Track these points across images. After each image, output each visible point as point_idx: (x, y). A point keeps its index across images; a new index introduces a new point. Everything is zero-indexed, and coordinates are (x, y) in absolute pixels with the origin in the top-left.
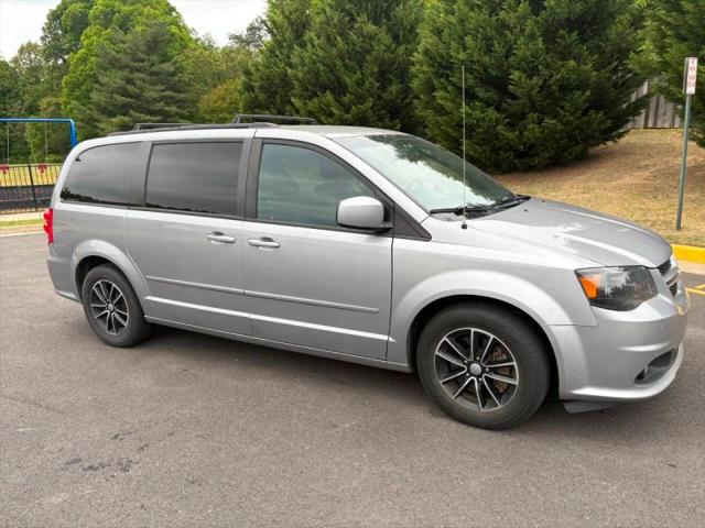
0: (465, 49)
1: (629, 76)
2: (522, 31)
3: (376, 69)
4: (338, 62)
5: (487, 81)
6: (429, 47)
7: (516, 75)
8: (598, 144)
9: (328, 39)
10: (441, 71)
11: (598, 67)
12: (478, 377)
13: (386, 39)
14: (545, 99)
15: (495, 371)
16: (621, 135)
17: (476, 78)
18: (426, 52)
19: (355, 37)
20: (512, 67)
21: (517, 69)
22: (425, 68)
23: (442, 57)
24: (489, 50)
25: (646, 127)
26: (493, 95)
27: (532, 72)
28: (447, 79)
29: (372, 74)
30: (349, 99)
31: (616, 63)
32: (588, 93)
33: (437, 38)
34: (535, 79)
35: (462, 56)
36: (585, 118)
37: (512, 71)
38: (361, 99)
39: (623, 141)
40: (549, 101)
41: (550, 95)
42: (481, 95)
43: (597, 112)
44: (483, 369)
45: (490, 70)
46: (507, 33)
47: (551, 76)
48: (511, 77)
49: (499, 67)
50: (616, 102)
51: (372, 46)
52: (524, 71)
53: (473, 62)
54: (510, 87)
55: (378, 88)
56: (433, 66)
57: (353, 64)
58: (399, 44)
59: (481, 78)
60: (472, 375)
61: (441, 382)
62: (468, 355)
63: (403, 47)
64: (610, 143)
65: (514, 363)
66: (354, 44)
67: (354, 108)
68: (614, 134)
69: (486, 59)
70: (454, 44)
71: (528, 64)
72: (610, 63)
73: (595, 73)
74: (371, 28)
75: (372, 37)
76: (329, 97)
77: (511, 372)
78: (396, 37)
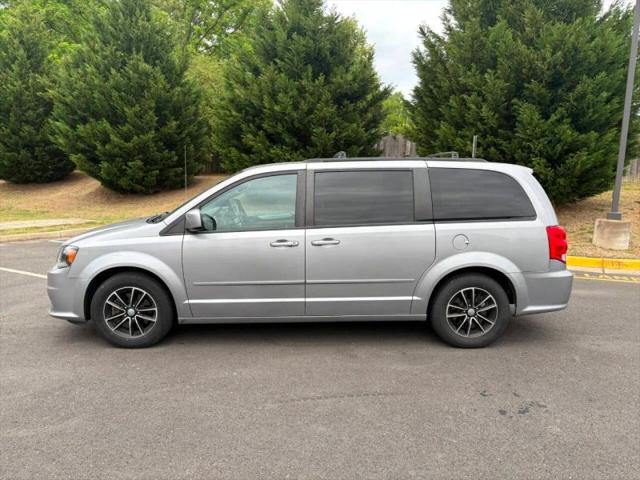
3: (153, 105)
4: (115, 94)
7: (317, 129)
17: (284, 127)
19: (131, 72)
20: (312, 123)
24: (296, 107)
27: (329, 128)
29: (150, 108)
30: (129, 129)
35: (276, 108)
37: (313, 126)
38: (141, 131)
45: (295, 122)
47: (340, 133)
48: (314, 131)
49: (301, 121)
51: (149, 83)
52: (324, 127)
53: (284, 114)
54: (312, 137)
55: (157, 122)
56: (241, 112)
57: (130, 97)
59: (287, 128)
67: (135, 138)
74: (144, 66)
76: (105, 124)
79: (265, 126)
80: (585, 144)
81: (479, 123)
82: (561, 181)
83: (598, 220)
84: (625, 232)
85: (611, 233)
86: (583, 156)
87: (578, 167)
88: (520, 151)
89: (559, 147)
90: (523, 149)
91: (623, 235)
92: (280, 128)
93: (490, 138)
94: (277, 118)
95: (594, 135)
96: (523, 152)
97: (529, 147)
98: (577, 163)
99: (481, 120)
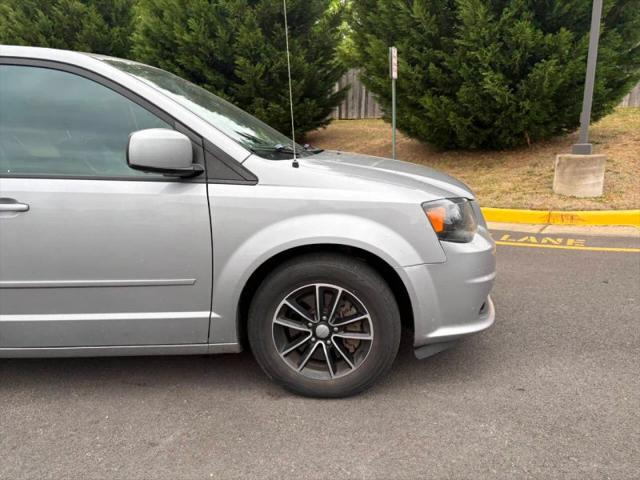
0: (189, 30)
1: (328, 72)
2: (243, 21)
5: (214, 65)
6: (150, 25)
7: (240, 61)
8: (312, 129)
9: (27, 11)
10: (166, 52)
11: (309, 59)
12: (325, 340)
13: (98, 19)
14: (268, 86)
15: (344, 329)
16: (328, 122)
17: (202, 61)
18: (147, 32)
19: (61, 14)
20: (235, 53)
21: (241, 55)
22: (148, 48)
23: (164, 37)
25: (340, 119)
26: (221, 78)
27: (255, 59)
28: (173, 61)
31: (321, 58)
32: (303, 82)
33: (158, 19)
34: (259, 65)
35: (187, 37)
36: (301, 105)
37: (236, 56)
39: (329, 127)
40: (271, 87)
41: (271, 82)
42: (210, 77)
43: (310, 101)
44: (331, 328)
45: (215, 55)
46: (229, 21)
47: (272, 63)
48: (236, 62)
49: (224, 53)
50: (323, 93)
51: (81, 24)
52: (248, 58)
53: (198, 44)
54: (237, 72)
56: (156, 47)
58: (111, 26)
59: (207, 62)
60: (318, 338)
61: (282, 355)
62: (312, 317)
63: (118, 29)
64: (320, 129)
65: (368, 316)
66: (60, 21)
68: (323, 121)
69: (211, 43)
70: (177, 25)
71: (251, 51)
72: (316, 59)
73: (307, 65)
74: (78, 5)
75: (80, 15)
77: (363, 326)
78: (107, 19)
79: (181, 61)
80: (555, 49)
81: (413, 31)
82: (526, 104)
83: (558, 156)
84: (593, 172)
85: (574, 173)
86: (551, 66)
87: (546, 83)
88: (464, 65)
89: (517, 55)
90: (469, 62)
91: (591, 176)
92: (197, 63)
93: (429, 51)
94: (193, 49)
95: (565, 34)
96: (470, 66)
97: (476, 60)
98: (543, 78)
99: (415, 25)
